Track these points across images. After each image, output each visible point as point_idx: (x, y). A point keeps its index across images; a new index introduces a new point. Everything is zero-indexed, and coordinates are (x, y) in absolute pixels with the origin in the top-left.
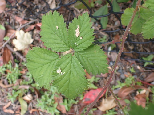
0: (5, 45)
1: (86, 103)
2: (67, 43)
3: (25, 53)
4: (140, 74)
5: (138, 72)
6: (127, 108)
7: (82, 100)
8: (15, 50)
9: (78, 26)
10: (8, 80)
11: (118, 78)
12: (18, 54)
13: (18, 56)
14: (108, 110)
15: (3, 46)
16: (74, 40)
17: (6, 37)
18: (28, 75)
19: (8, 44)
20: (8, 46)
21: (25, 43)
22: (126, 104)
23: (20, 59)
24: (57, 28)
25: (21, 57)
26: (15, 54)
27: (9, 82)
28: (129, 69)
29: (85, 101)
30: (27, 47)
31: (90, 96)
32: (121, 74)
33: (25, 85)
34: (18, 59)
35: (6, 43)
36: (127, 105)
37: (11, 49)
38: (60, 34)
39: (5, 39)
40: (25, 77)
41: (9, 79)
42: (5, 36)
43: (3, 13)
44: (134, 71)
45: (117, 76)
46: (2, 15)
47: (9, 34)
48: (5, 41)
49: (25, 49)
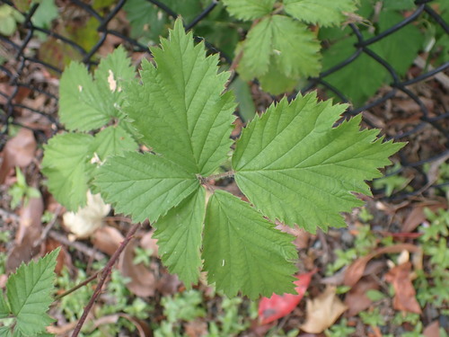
0: (48, 235)
1: (268, 321)
2: (103, 110)
3: (96, 240)
4: (387, 221)
5: (380, 216)
6: (379, 312)
7: (257, 319)
8: (72, 238)
9: (110, 71)
10: (64, 312)
11: (336, 244)
12: (80, 248)
13: (83, 254)
14: (329, 328)
15: (43, 236)
16: (111, 99)
17: (47, 213)
18: (114, 291)
19: (53, 229)
20: (53, 234)
21: (93, 214)
22: (373, 302)
23: (89, 257)
24: (81, 89)
25: (89, 252)
26: (75, 250)
27: (67, 316)
28: (357, 215)
29: (265, 319)
30: (98, 225)
31: (274, 303)
32: (342, 233)
33: (107, 314)
34: (85, 259)
35: (49, 227)
36: (378, 304)
37: (61, 238)
38: (88, 97)
39: (44, 219)
40: (107, 297)
41: (68, 310)
42: (43, 213)
43: (32, 163)
44: (370, 217)
45: (331, 240)
46: (32, 167)
47: (52, 207)
48: (45, 224)
49: (95, 232)
